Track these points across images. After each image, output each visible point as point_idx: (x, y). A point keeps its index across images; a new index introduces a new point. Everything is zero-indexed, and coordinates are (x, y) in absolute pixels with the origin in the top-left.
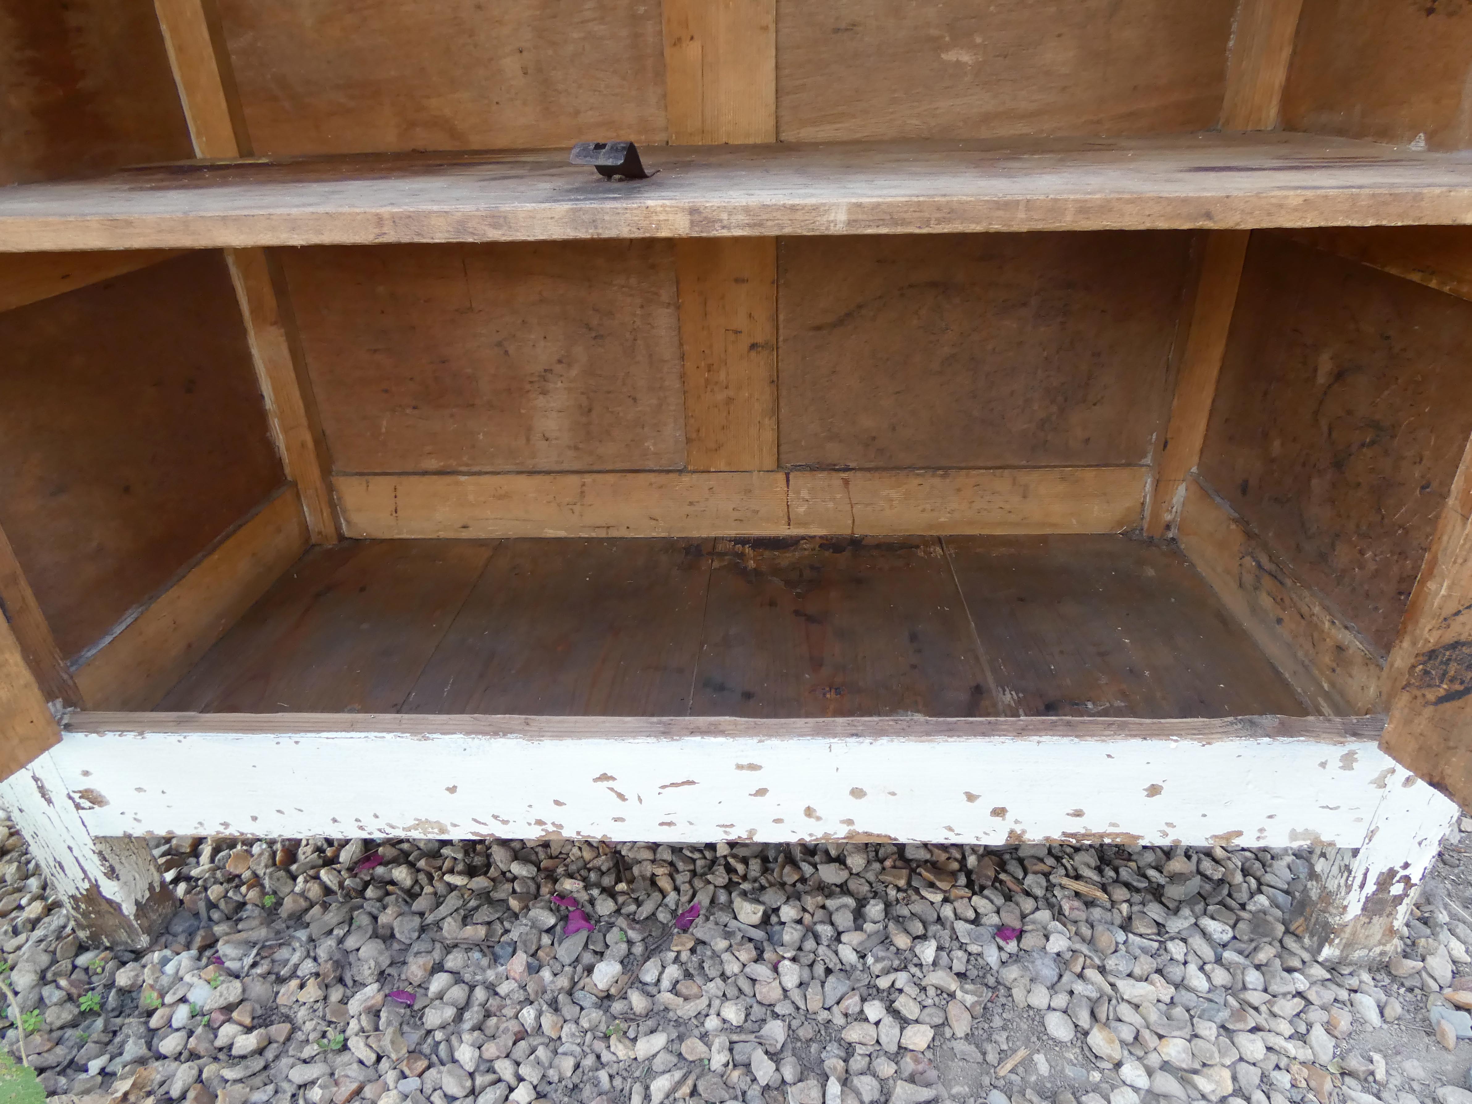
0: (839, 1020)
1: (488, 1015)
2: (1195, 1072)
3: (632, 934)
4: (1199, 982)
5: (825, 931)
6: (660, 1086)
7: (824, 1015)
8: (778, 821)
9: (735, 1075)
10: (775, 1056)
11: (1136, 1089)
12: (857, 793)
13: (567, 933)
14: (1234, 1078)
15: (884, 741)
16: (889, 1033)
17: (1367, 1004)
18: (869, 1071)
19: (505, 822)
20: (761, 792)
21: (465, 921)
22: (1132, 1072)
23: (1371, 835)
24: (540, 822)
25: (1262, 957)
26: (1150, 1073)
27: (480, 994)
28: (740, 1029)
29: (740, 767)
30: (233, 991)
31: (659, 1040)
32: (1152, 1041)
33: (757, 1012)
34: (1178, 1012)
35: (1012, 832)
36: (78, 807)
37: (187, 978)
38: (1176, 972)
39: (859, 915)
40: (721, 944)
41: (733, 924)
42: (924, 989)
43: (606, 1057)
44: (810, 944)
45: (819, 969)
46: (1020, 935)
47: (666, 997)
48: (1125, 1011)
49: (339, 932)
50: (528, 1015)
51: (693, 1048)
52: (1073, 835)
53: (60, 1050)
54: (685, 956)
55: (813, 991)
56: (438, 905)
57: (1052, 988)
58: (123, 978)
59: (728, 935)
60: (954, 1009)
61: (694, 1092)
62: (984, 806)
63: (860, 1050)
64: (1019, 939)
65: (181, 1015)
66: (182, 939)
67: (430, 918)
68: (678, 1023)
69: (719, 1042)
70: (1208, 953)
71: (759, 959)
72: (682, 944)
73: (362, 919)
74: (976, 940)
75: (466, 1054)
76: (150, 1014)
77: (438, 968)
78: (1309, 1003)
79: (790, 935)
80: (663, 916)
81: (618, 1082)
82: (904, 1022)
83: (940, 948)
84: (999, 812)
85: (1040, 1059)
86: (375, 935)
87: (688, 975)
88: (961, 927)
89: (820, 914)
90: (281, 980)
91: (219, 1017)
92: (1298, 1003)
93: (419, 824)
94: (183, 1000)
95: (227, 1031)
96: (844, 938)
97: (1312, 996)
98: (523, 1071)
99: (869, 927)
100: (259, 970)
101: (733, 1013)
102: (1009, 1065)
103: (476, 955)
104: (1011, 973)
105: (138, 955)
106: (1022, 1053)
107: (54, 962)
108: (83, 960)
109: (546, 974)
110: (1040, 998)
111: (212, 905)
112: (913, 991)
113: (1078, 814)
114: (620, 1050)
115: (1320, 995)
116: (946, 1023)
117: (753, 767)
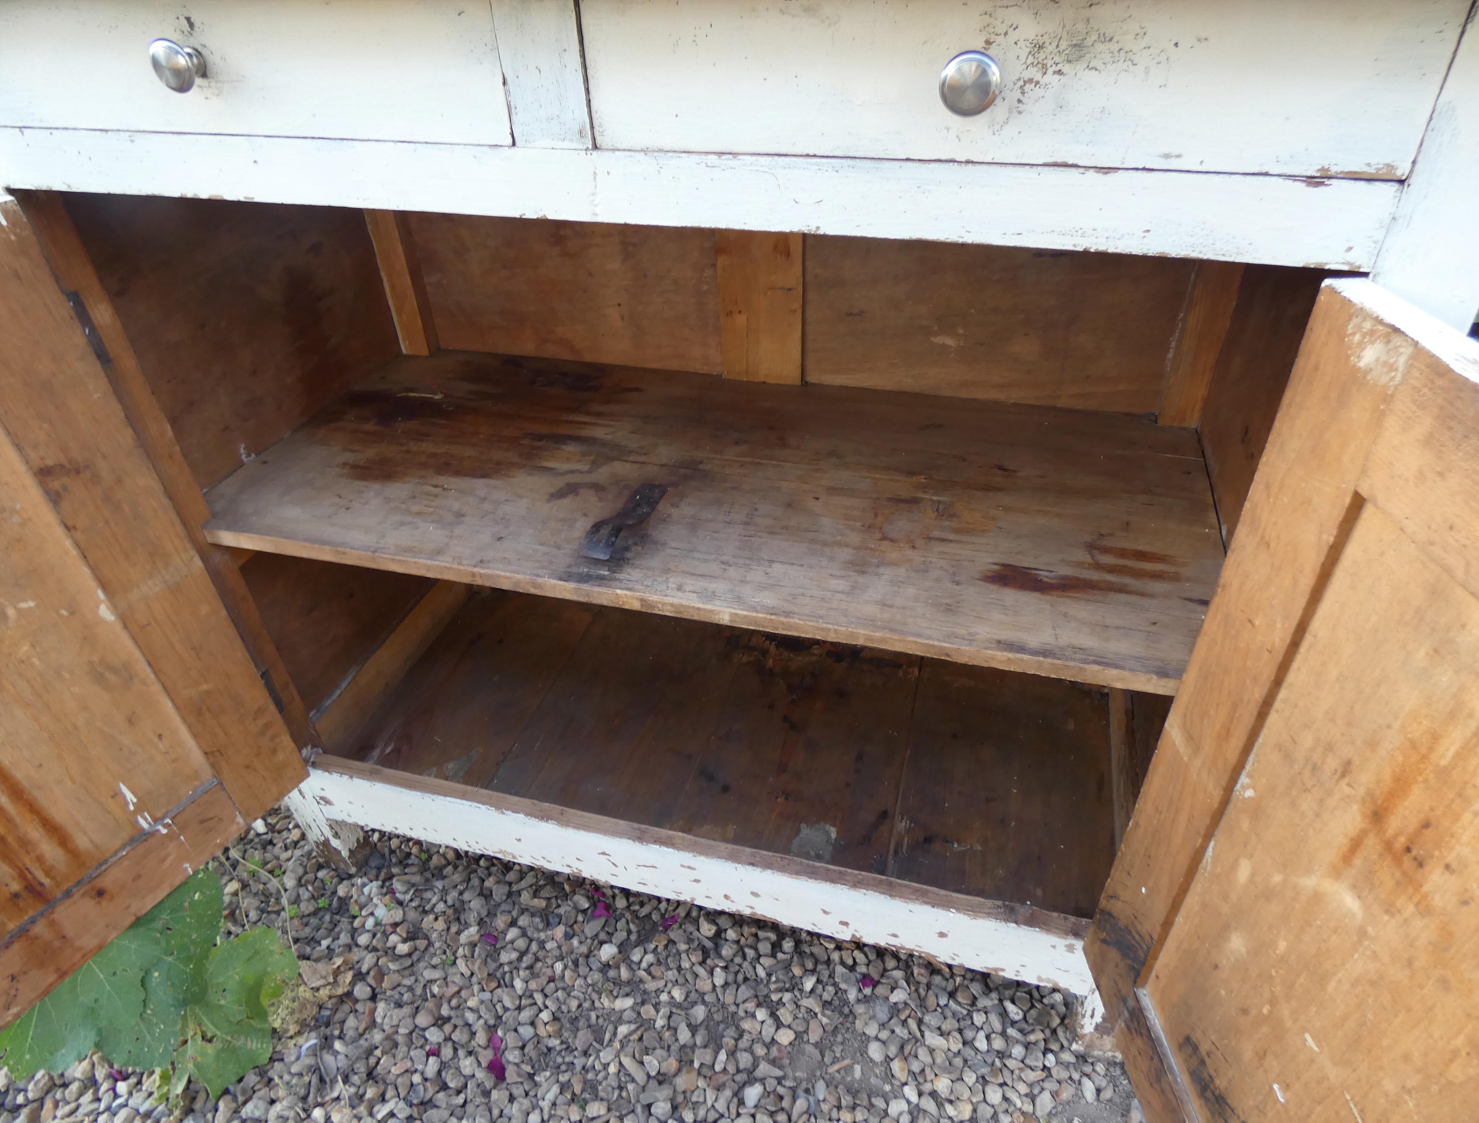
0: (741, 1013)
1: (537, 960)
2: (951, 1102)
3: (632, 926)
4: (981, 1044)
5: (750, 953)
6: (623, 1030)
7: (733, 1008)
8: (708, 898)
9: (667, 1035)
10: (693, 1029)
11: (909, 1102)
12: (755, 895)
13: (594, 917)
14: (975, 1111)
15: (769, 872)
16: (768, 1031)
17: (1089, 1088)
18: (750, 1050)
19: (549, 862)
20: (697, 882)
21: (535, 895)
22: (910, 1092)
25: (1032, 1038)
26: (920, 1094)
27: (534, 947)
28: (679, 1006)
29: (683, 866)
30: (398, 915)
31: (629, 1002)
32: (930, 1076)
33: (693, 996)
34: (958, 1061)
35: (854, 936)
36: (318, 803)
37: (375, 900)
38: (969, 1034)
39: (776, 947)
40: (683, 947)
41: (696, 933)
42: (798, 1006)
43: (597, 1004)
44: (738, 960)
45: (740, 977)
46: (875, 984)
47: (642, 974)
48: (922, 1053)
49: (460, 887)
50: (559, 966)
51: (648, 1011)
52: (893, 946)
53: (307, 930)
54: (660, 948)
55: (731, 990)
56: (521, 879)
57: (883, 1026)
58: (341, 891)
59: (689, 941)
60: (813, 1024)
61: (641, 1039)
62: (834, 919)
63: (746, 1037)
64: (874, 987)
65: (370, 923)
66: (374, 872)
67: (515, 888)
68: (645, 992)
69: (664, 1011)
70: (997, 1026)
71: (702, 963)
72: (659, 942)
73: (475, 882)
74: (846, 981)
75: (518, 984)
76: (355, 917)
77: (513, 923)
78: (1050, 1075)
79: (727, 951)
80: (655, 917)
81: (601, 1021)
82: (779, 1025)
83: (818, 981)
84: (845, 924)
85: (857, 1068)
86: (481, 894)
87: (659, 963)
88: (840, 970)
89: (751, 940)
90: (425, 912)
91: (389, 929)
92: (1039, 1075)
93: (501, 852)
94: (372, 914)
95: (393, 939)
96: (762, 960)
97: (1054, 1072)
98: (548, 1003)
99: (780, 956)
100: (414, 904)
101: (678, 994)
102: (836, 1067)
103: (537, 920)
104: (860, 1009)
105: (350, 877)
106: (846, 1062)
107: (306, 873)
108: (320, 874)
109: (575, 942)
110: (872, 1030)
111: (392, 852)
112: (790, 1007)
114: (606, 1002)
115: (1059, 1073)
116: (806, 1032)
117: (691, 868)
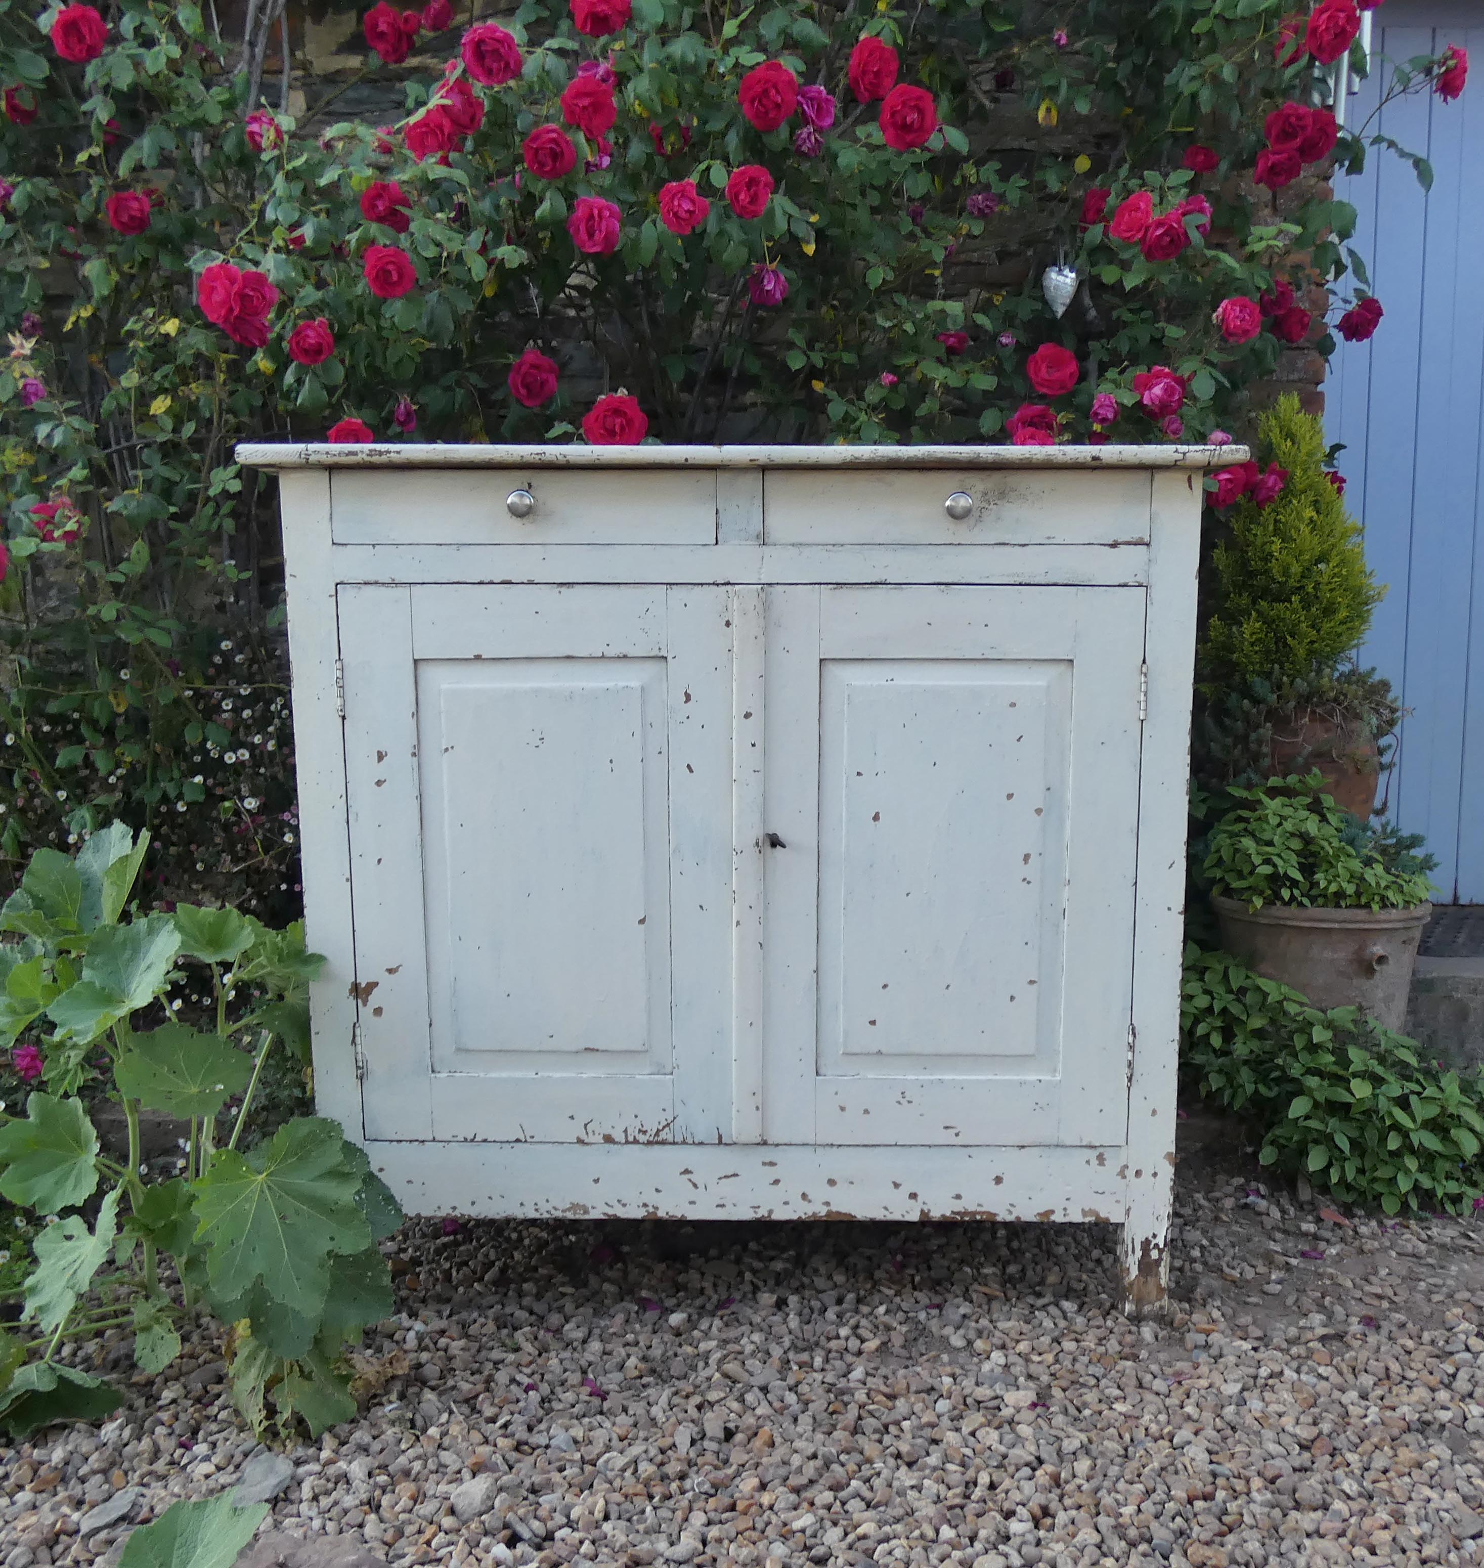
3: (690, 1311)
4: (1049, 1324)
5: (817, 1306)
7: (814, 1340)
8: (786, 1203)
9: (760, 1355)
12: (832, 1182)
13: (648, 1311)
17: (1147, 1332)
19: (624, 1205)
20: (776, 1182)
23: (1128, 1211)
24: (645, 1205)
26: (1006, 1355)
29: (764, 1164)
30: (441, 1324)
31: (713, 1344)
32: (1011, 1345)
35: (922, 1211)
38: (1036, 1321)
39: (839, 1300)
40: (749, 1312)
41: (757, 1304)
43: (680, 1352)
44: (807, 1311)
46: (941, 1307)
52: (958, 1213)
54: (726, 1318)
55: (809, 1326)
57: (957, 1327)
59: (753, 1308)
60: (894, 1335)
62: (905, 1191)
64: (940, 1309)
65: (411, 1335)
70: (1058, 1315)
72: (723, 1313)
74: (913, 1309)
78: (1113, 1332)
80: (709, 1307)
81: (688, 1361)
82: (863, 1339)
83: (888, 1310)
84: (913, 1196)
85: (944, 1356)
87: (728, 1324)
89: (814, 1299)
91: (436, 1335)
92: (1104, 1331)
93: (574, 1207)
94: (411, 1329)
95: (443, 1341)
96: (829, 1310)
97: (1115, 1330)
99: (845, 1305)
100: (454, 1318)
102: (925, 1358)
103: (589, 1319)
104: (933, 1322)
106: (933, 1353)
109: (637, 1326)
110: (948, 1331)
113: (958, 1197)
114: (689, 1349)
115: (1120, 1329)
116: (889, 1340)
117: (772, 1164)
